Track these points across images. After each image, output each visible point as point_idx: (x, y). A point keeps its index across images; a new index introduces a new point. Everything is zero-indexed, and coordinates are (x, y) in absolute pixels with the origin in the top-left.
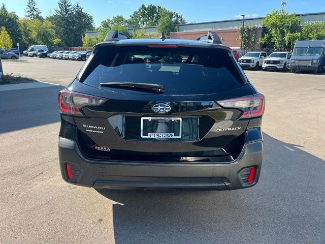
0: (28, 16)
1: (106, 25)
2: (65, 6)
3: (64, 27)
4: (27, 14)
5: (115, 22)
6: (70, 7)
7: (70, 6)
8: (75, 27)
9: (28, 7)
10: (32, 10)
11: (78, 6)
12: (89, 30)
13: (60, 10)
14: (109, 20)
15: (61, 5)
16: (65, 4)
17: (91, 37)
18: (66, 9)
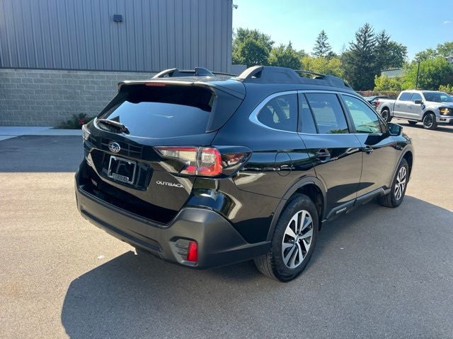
0: (315, 54)
1: (422, 57)
2: (365, 38)
3: (357, 65)
4: (314, 52)
5: (440, 52)
6: (372, 38)
7: (371, 36)
8: (372, 65)
9: (317, 43)
10: (320, 47)
11: (383, 35)
12: (393, 67)
13: (356, 43)
14: (430, 51)
15: (360, 36)
16: (365, 33)
17: (389, 77)
18: (365, 41)
